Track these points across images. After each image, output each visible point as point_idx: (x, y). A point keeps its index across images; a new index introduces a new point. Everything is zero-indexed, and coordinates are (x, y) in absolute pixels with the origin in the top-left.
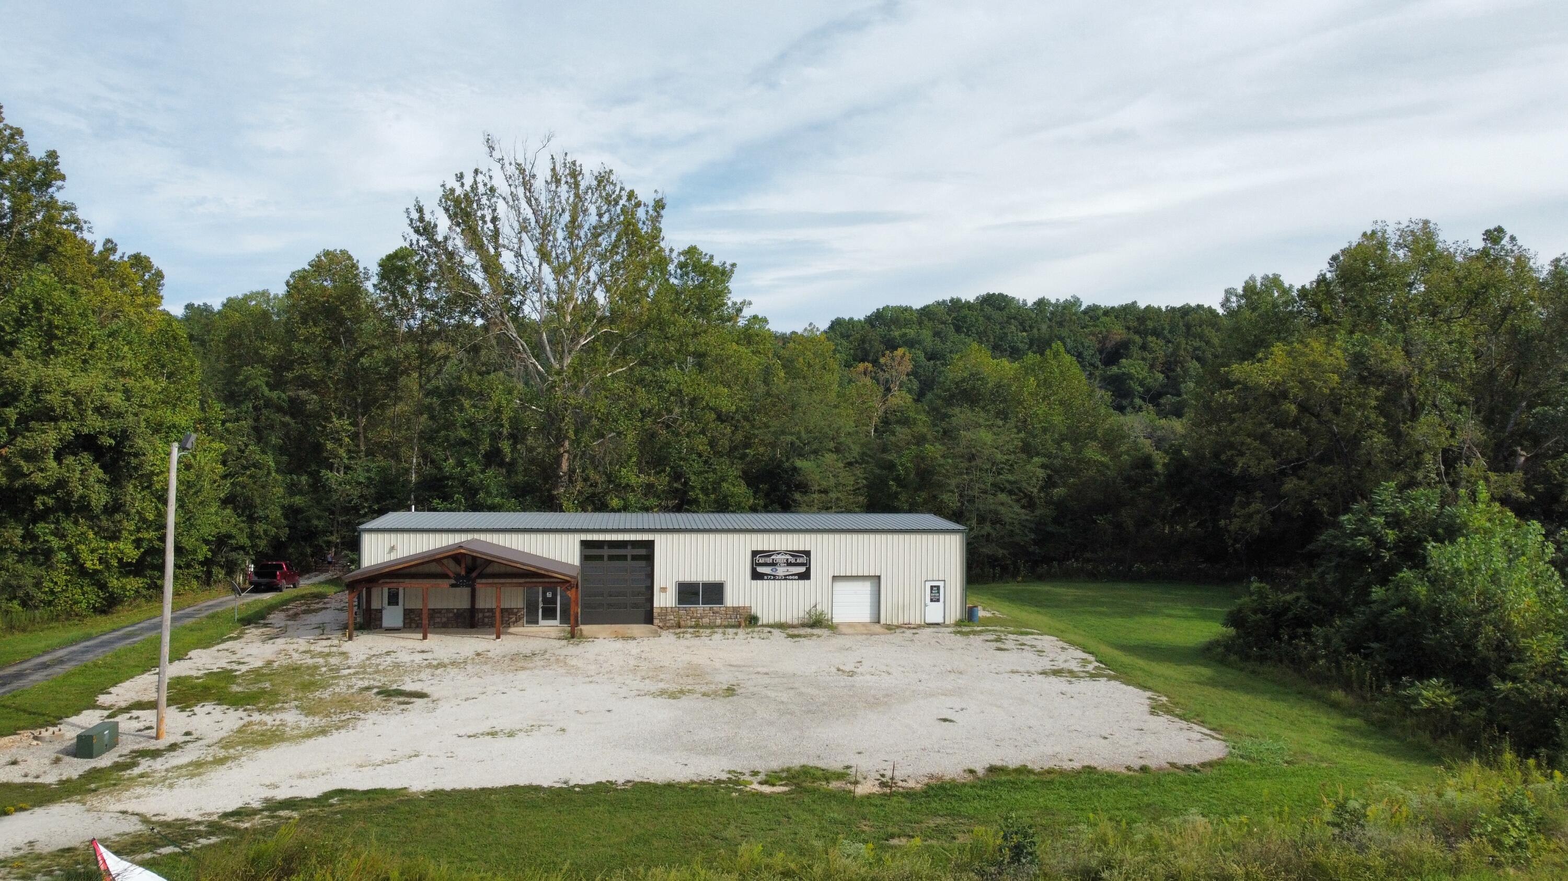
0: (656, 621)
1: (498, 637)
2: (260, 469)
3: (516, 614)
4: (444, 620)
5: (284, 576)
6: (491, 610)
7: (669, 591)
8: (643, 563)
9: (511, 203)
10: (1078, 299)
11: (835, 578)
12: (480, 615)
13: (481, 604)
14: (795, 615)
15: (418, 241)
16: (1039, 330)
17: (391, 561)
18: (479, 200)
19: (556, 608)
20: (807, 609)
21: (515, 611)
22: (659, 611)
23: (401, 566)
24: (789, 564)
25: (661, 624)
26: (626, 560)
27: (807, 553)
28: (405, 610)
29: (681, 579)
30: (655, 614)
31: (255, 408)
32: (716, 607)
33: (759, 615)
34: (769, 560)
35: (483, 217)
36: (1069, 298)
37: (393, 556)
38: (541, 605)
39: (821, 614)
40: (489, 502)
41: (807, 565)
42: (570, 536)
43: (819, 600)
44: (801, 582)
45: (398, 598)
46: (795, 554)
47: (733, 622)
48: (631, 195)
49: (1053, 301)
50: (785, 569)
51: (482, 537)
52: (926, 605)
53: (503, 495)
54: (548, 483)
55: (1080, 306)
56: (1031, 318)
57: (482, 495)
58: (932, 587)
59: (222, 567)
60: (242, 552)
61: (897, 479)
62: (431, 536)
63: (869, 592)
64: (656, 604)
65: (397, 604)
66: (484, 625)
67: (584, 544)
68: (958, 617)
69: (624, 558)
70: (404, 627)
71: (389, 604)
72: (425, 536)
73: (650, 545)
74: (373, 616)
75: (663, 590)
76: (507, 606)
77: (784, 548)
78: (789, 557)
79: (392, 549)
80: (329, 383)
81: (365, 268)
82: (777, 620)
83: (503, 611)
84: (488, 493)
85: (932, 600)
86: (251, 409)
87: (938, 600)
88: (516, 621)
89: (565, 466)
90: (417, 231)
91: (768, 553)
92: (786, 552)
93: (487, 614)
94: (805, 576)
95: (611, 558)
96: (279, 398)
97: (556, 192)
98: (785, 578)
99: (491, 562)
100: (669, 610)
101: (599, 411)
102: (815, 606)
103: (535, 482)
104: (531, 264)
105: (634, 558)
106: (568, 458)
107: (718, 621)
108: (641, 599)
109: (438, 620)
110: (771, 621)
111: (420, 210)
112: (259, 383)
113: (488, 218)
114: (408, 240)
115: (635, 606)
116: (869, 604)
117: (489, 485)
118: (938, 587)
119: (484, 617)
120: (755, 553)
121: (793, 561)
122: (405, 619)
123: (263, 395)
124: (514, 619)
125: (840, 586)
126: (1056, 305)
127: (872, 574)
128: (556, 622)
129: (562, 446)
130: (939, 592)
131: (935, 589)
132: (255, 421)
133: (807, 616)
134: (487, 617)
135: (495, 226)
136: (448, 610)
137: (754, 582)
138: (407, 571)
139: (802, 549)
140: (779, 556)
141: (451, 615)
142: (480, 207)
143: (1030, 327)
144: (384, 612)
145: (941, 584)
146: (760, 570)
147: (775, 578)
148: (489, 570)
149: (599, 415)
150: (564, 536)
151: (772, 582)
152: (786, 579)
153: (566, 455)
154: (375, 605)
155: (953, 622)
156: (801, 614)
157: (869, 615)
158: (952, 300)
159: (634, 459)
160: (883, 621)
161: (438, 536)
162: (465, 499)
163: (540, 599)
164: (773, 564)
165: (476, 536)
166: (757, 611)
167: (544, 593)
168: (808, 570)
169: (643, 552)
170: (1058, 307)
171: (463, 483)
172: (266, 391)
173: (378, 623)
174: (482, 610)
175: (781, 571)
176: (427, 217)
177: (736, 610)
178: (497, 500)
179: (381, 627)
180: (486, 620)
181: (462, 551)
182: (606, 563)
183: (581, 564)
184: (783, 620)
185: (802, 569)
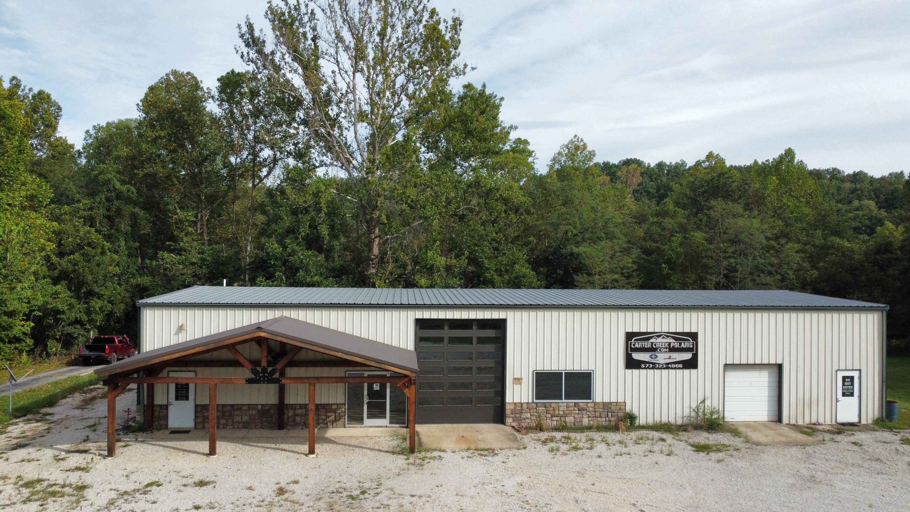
0: (509, 421)
1: (312, 451)
2: (93, 248)
3: (335, 411)
4: (246, 418)
5: (115, 350)
6: (304, 406)
7: (524, 382)
8: (490, 348)
9: (329, 14)
10: (685, 162)
11: (728, 367)
12: (291, 413)
13: (291, 399)
14: (679, 413)
15: (248, 53)
16: (661, 181)
17: (179, 344)
18: (301, 19)
19: (385, 403)
20: (694, 405)
21: (334, 407)
22: (512, 407)
23: (192, 351)
24: (672, 350)
25: (514, 424)
26: (471, 343)
27: (694, 336)
28: (196, 406)
29: (540, 368)
30: (508, 412)
31: (108, 200)
32: (582, 402)
33: (635, 412)
34: (647, 344)
35: (304, 34)
36: (679, 161)
37: (182, 339)
38: (366, 400)
39: (712, 413)
40: (309, 280)
41: (694, 350)
42: (403, 313)
43: (708, 394)
44: (687, 372)
45: (188, 391)
46: (679, 336)
47: (603, 421)
48: (433, 13)
49: (668, 163)
50: (667, 355)
51: (293, 314)
52: (837, 401)
53: (321, 275)
54: (359, 267)
55: (686, 166)
56: (656, 174)
57: (301, 273)
58: (844, 378)
59: (58, 341)
60: (78, 326)
61: (669, 262)
62: (230, 312)
63: (766, 384)
64: (509, 399)
65: (187, 398)
66: (295, 425)
67: (420, 324)
68: (877, 414)
69: (468, 340)
70: (195, 428)
71: (177, 398)
72: (222, 312)
73: (501, 325)
74: (156, 413)
75: (517, 381)
76: (324, 401)
77: (665, 330)
78: (672, 341)
79: (181, 329)
80: (175, 180)
81: (208, 89)
82: (658, 419)
83: (318, 407)
84: (307, 271)
85: (844, 395)
86: (104, 200)
87: (852, 395)
88: (336, 420)
89: (376, 251)
90: (248, 45)
91: (646, 336)
92: (668, 335)
93: (299, 412)
94: (692, 364)
95: (452, 340)
96: (129, 191)
97: (366, 13)
98: (667, 366)
99: (300, 348)
100: (525, 406)
101: (409, 197)
102: (704, 401)
103: (349, 265)
104: (346, 72)
105: (481, 341)
106: (379, 244)
107: (586, 421)
108: (489, 392)
109: (238, 419)
110: (650, 421)
111: (250, 27)
112: (109, 176)
113: (310, 36)
114: (240, 52)
115: (483, 400)
116: (766, 398)
117: (308, 264)
118: (852, 378)
119: (296, 415)
120: (629, 336)
121: (677, 345)
122: (196, 417)
123: (114, 187)
124: (332, 418)
125: (732, 376)
126: (670, 166)
127: (772, 361)
128: (385, 422)
129: (374, 233)
130: (852, 385)
131: (848, 381)
132: (108, 210)
133: (693, 414)
134: (300, 415)
135: (315, 44)
136: (251, 407)
137: (629, 371)
138: (200, 357)
139: (687, 330)
140: (659, 340)
141: (254, 412)
142: (302, 25)
143: (655, 179)
144: (170, 408)
145: (856, 374)
146: (636, 356)
147: (654, 366)
148: (302, 356)
149: (409, 202)
150: (395, 313)
151: (650, 372)
152: (667, 368)
153: (377, 240)
154: (159, 400)
155: (870, 421)
156: (687, 412)
157: (766, 413)
158: (604, 163)
159: (438, 243)
160: (785, 420)
161: (238, 313)
162: (286, 278)
163: (366, 392)
164: (652, 349)
165: (286, 313)
166: (632, 407)
167: (370, 387)
168: (695, 357)
169: (491, 333)
170: (672, 166)
171: (285, 262)
172: (118, 185)
173: (162, 422)
174: (293, 407)
175: (662, 358)
176: (257, 34)
177: (606, 406)
178: (316, 278)
179: (166, 427)
180: (298, 419)
181: (262, 334)
182: (445, 347)
183: (416, 349)
184: (665, 420)
185: (688, 356)
